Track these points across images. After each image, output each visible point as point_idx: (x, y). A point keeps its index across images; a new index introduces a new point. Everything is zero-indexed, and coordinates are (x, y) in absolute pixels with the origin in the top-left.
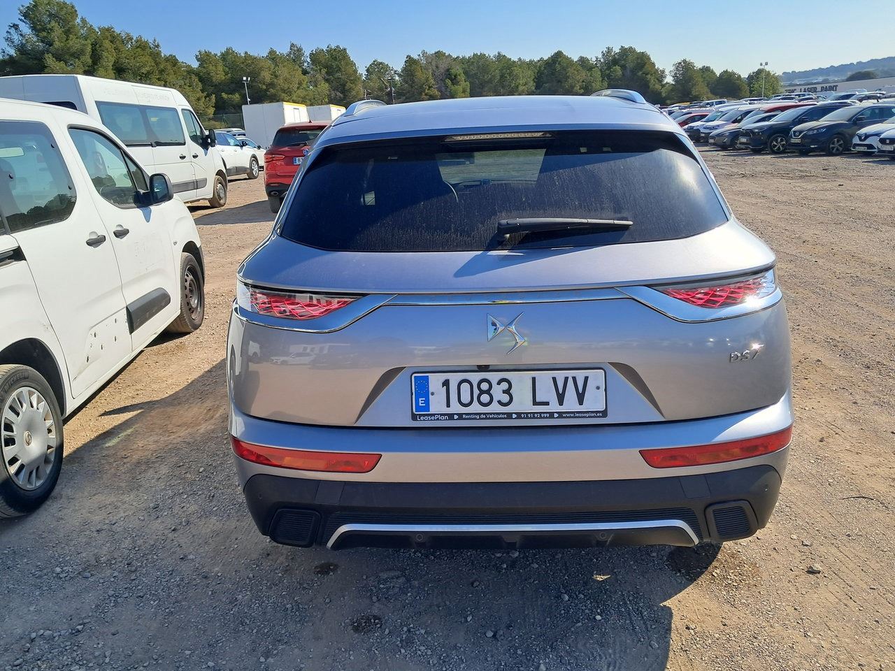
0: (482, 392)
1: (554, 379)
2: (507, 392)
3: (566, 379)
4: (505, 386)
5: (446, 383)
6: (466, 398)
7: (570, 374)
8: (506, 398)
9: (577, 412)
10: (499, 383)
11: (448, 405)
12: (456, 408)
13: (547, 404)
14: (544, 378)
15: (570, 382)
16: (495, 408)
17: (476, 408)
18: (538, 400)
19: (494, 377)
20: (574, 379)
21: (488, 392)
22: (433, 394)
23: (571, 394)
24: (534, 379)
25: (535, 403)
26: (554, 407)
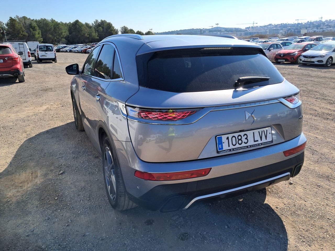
0: (239, 140)
1: (259, 132)
2: (246, 139)
3: (262, 131)
4: (246, 136)
5: (228, 138)
6: (234, 143)
7: (262, 129)
8: (246, 141)
9: (266, 142)
10: (244, 136)
11: (229, 146)
12: (232, 147)
13: (258, 141)
14: (256, 132)
15: (263, 132)
16: (243, 145)
17: (238, 146)
18: (255, 140)
19: (242, 134)
20: (264, 131)
21: (241, 139)
22: (224, 143)
23: (263, 137)
24: (254, 133)
25: (255, 141)
26: (260, 142)
